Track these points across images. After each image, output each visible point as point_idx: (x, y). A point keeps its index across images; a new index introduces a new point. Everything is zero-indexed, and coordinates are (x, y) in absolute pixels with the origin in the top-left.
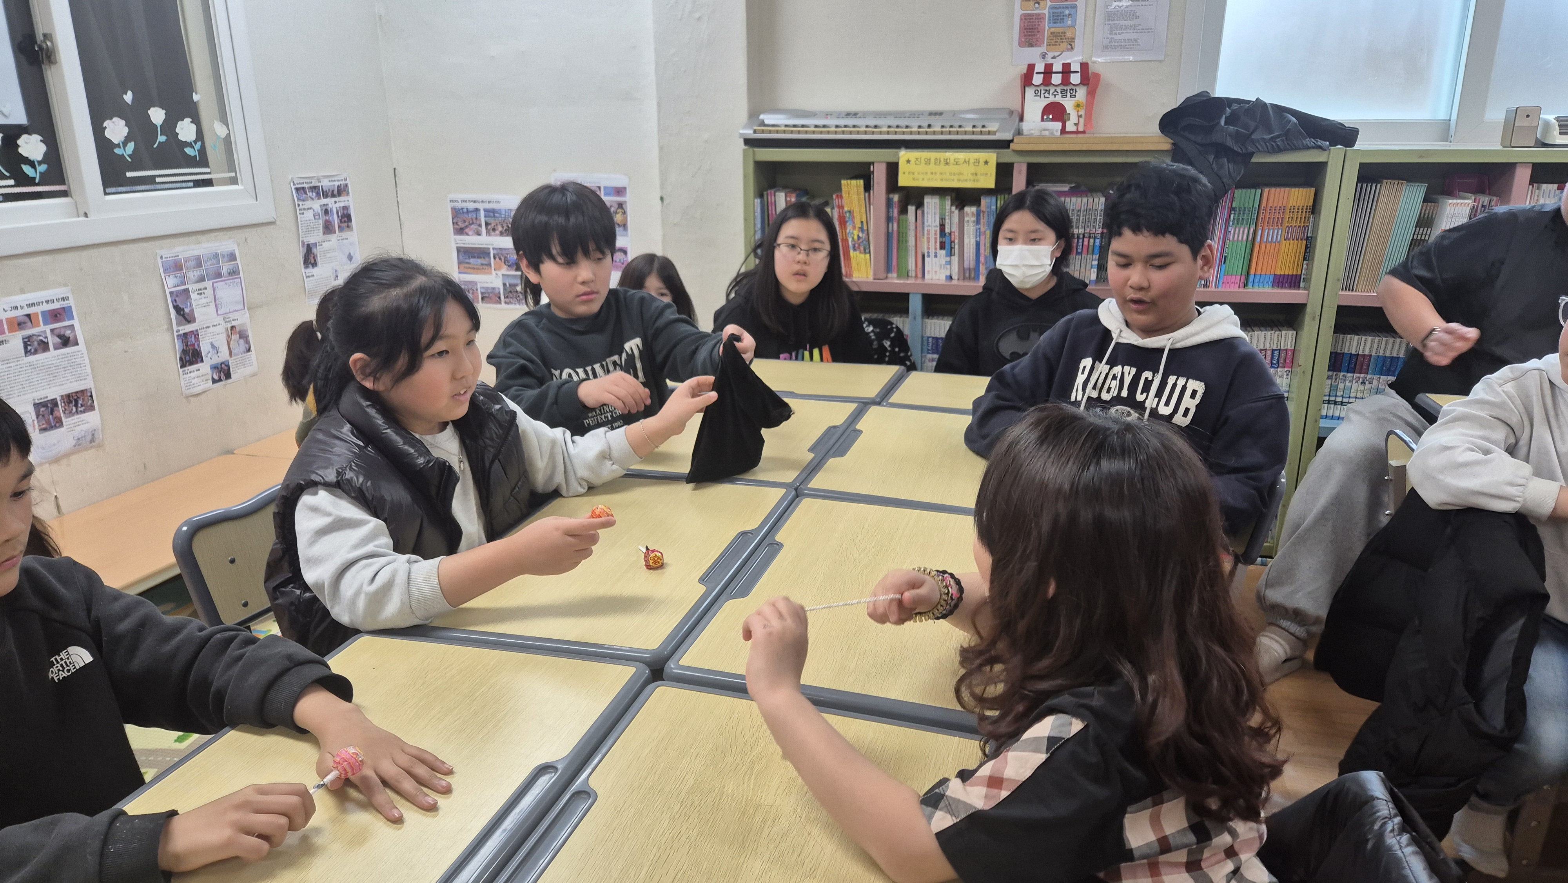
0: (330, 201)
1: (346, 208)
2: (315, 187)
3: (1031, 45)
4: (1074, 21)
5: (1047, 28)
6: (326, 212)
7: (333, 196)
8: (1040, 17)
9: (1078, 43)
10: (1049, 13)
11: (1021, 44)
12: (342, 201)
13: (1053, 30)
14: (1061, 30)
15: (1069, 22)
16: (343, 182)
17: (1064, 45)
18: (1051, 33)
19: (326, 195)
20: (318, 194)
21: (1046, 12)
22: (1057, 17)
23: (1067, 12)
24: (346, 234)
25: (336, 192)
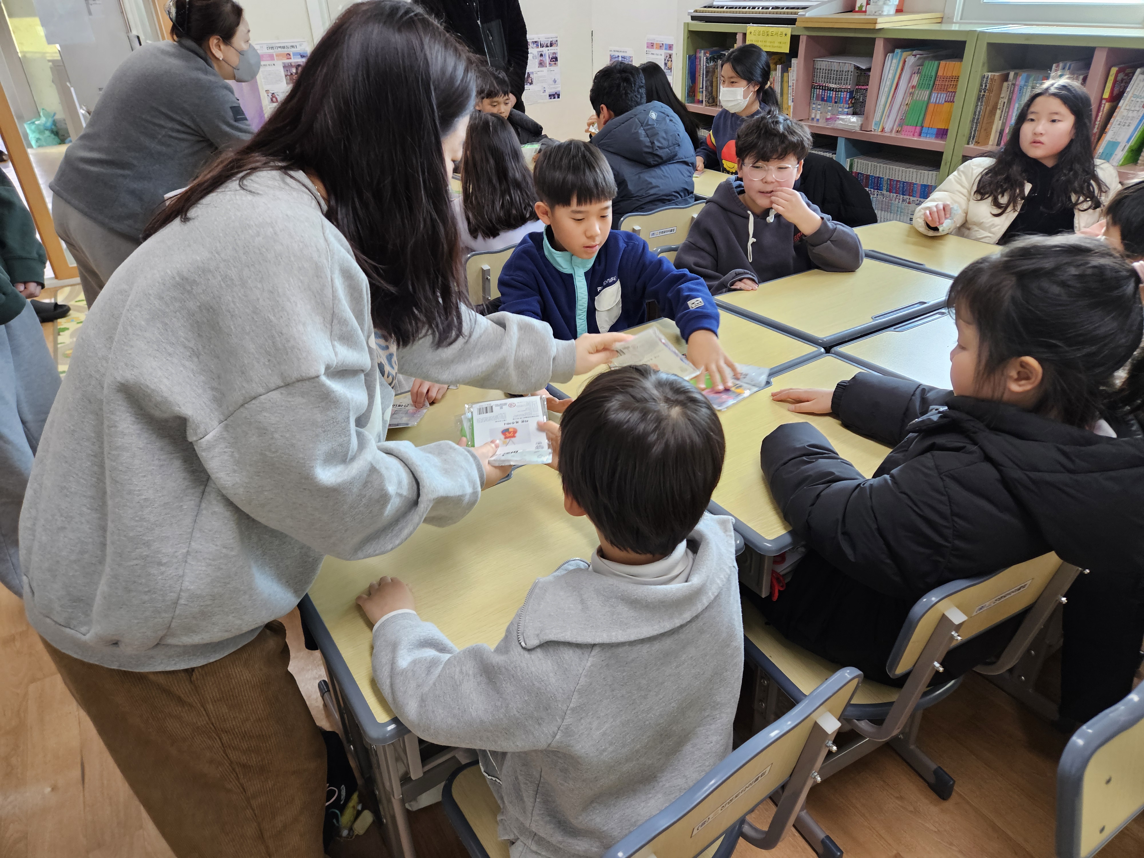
0: (545, 50)
1: (555, 53)
2: (536, 42)
6: (541, 55)
7: (547, 46)
12: (552, 50)
16: (556, 39)
19: (542, 46)
20: (537, 46)
24: (552, 68)
25: (549, 45)
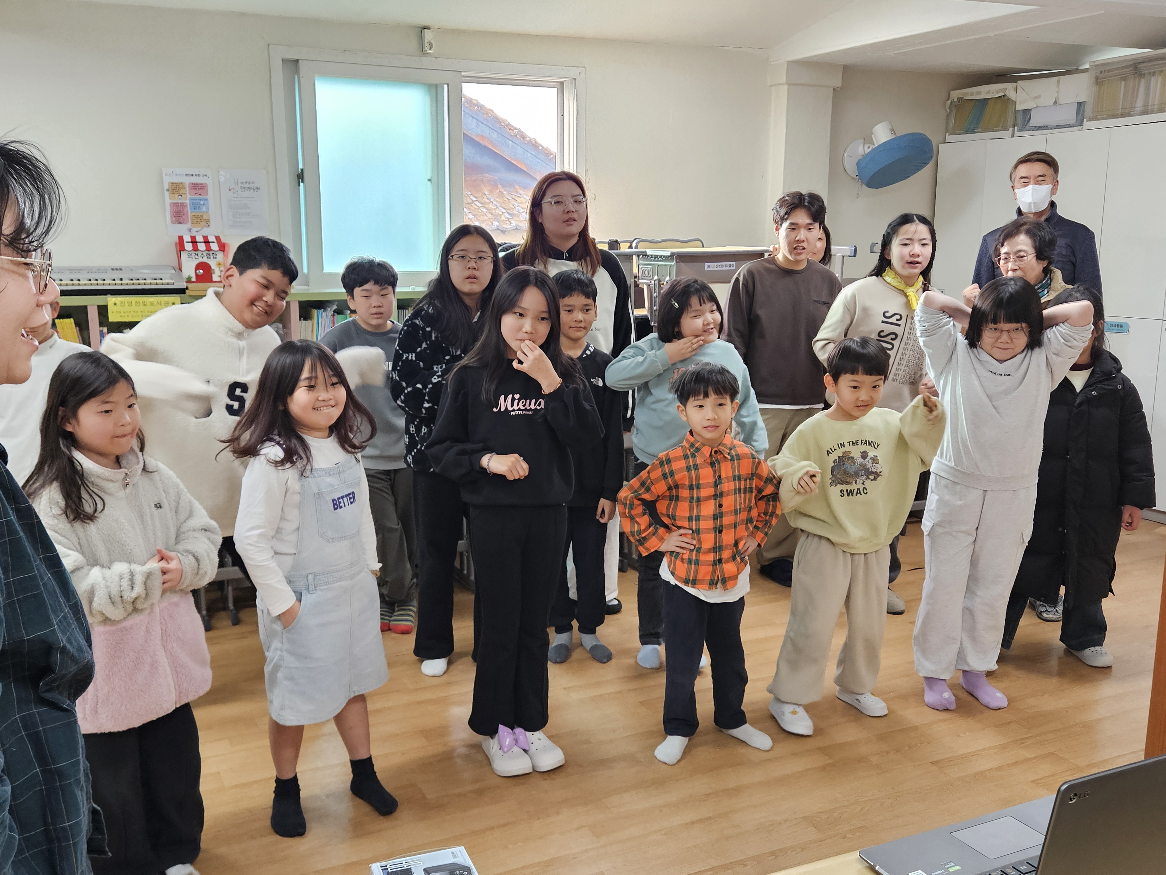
3: (180, 223)
4: (208, 208)
5: (189, 212)
8: (183, 205)
9: (212, 223)
10: (190, 203)
11: (173, 222)
13: (194, 214)
14: (199, 214)
15: (204, 209)
17: (203, 223)
18: (193, 216)
21: (188, 201)
22: (196, 206)
23: (202, 202)
